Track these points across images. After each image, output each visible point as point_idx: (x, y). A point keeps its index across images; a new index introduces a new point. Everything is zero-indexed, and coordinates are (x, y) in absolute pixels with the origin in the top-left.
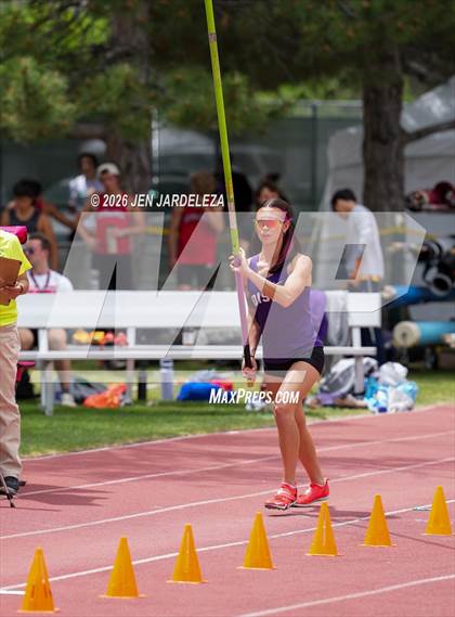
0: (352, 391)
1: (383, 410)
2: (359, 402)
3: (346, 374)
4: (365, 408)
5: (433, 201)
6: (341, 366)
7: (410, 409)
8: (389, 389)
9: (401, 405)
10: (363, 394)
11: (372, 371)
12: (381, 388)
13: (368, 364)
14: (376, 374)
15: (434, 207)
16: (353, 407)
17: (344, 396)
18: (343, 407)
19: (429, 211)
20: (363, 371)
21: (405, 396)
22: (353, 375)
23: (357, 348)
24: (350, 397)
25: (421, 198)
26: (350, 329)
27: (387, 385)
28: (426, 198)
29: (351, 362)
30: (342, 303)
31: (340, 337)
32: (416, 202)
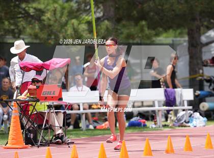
0: (185, 121)
1: (195, 126)
2: (187, 125)
3: (183, 116)
4: (189, 126)
5: (211, 63)
6: (181, 114)
7: (204, 126)
8: (197, 120)
9: (201, 125)
10: (188, 122)
11: (191, 115)
12: (194, 120)
13: (190, 113)
14: (193, 115)
15: (211, 64)
16: (185, 126)
17: (182, 123)
18: (182, 126)
19: (210, 66)
20: (188, 115)
21: (203, 122)
22: (185, 116)
23: (186, 107)
24: (184, 123)
25: (207, 62)
26: (183, 101)
27: (196, 119)
28: (209, 62)
29: (184, 112)
30: (180, 93)
31: (180, 104)
32: (205, 63)
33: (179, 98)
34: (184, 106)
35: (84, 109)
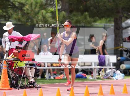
0: (111, 76)
1: (117, 79)
3: (109, 73)
4: (113, 79)
5: (128, 40)
6: (108, 71)
7: (123, 79)
9: (121, 78)
10: (113, 76)
12: (117, 75)
13: (114, 70)
14: (116, 72)
15: (128, 41)
16: (111, 79)
17: (109, 77)
18: (109, 79)
19: (127, 42)
20: (113, 72)
21: (122, 76)
22: (111, 73)
23: (112, 67)
24: (110, 77)
25: (126, 39)
26: (110, 63)
28: (127, 39)
29: (110, 70)
30: (108, 58)
32: (124, 40)
33: (108, 61)
34: (110, 66)
35: (48, 66)
